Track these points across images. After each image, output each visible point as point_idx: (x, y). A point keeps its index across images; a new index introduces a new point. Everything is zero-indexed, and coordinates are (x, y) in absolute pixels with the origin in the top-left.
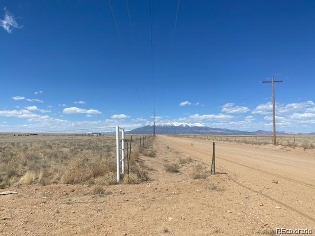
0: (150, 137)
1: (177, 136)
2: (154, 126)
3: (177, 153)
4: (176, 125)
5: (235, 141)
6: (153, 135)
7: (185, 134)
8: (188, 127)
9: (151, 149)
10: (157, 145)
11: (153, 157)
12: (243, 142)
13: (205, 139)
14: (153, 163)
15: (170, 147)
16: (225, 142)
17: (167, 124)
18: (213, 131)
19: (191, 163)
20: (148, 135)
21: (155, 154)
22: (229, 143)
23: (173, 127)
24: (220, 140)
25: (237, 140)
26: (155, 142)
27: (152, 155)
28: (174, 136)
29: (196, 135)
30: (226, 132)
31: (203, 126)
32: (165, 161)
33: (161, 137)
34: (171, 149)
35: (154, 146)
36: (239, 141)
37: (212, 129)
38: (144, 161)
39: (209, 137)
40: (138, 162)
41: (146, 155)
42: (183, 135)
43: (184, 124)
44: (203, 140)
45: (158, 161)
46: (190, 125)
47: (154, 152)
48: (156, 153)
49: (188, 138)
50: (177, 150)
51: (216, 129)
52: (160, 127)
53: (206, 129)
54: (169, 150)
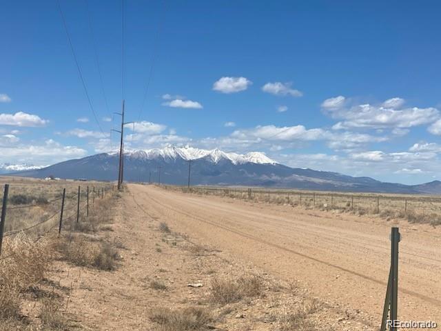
0: (106, 190)
1: (191, 190)
2: (121, 157)
3: (197, 251)
4: (189, 157)
5: (377, 212)
6: (116, 183)
7: (217, 187)
8: (226, 163)
9: (102, 235)
10: (126, 218)
11: (110, 268)
12: (401, 216)
13: (279, 202)
14: (103, 300)
15: (170, 226)
16: (345, 215)
17: (162, 152)
18: (300, 178)
19: (257, 302)
20: (102, 184)
21: (115, 256)
22: (356, 217)
23: (180, 160)
24: (328, 209)
25: (382, 209)
26: (120, 208)
27: (105, 263)
28: (185, 191)
29: (252, 188)
30: (337, 183)
31: (271, 162)
32: (156, 286)
33: (139, 192)
34: (176, 235)
35: (117, 224)
36: (388, 213)
37: (298, 171)
38: (67, 290)
39: (295, 198)
40: (37, 294)
41: (80, 262)
42: (211, 187)
43: (216, 155)
44: (276, 207)
45: (126, 287)
46: (233, 157)
47: (114, 249)
48: (122, 254)
49: (226, 199)
50: (195, 241)
51: (309, 173)
52: (139, 161)
53: (280, 170)
54: (170, 239)
